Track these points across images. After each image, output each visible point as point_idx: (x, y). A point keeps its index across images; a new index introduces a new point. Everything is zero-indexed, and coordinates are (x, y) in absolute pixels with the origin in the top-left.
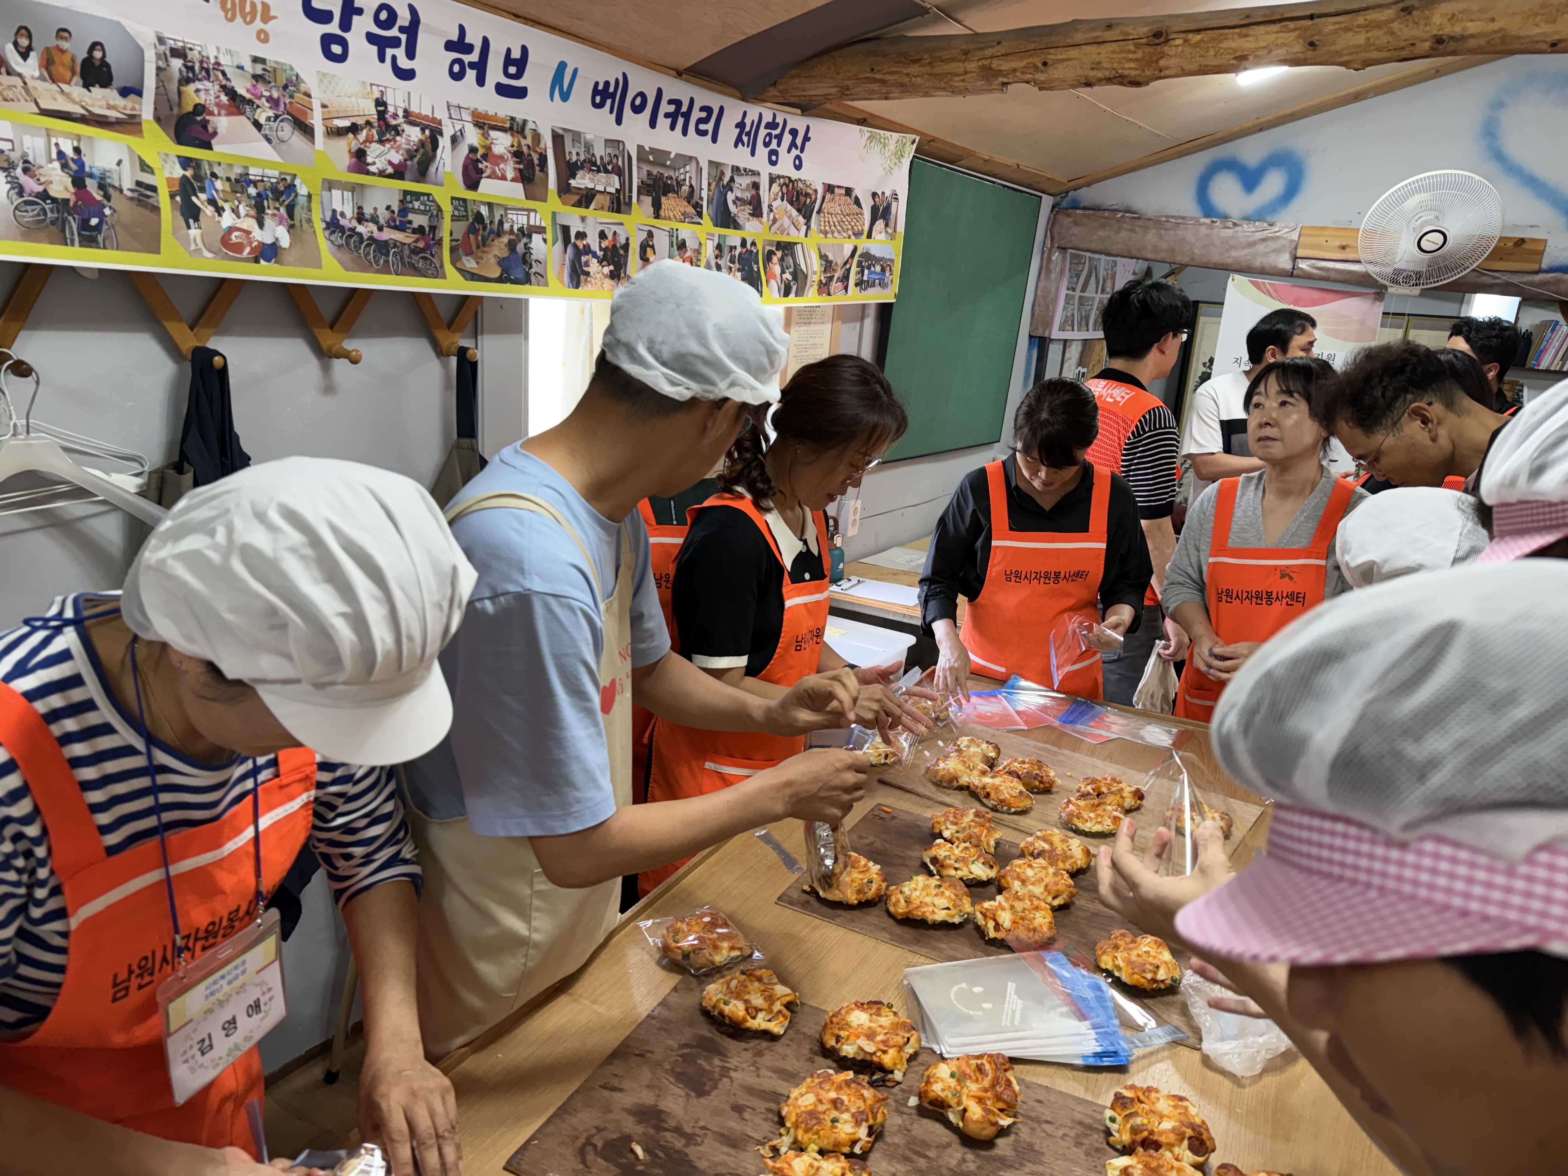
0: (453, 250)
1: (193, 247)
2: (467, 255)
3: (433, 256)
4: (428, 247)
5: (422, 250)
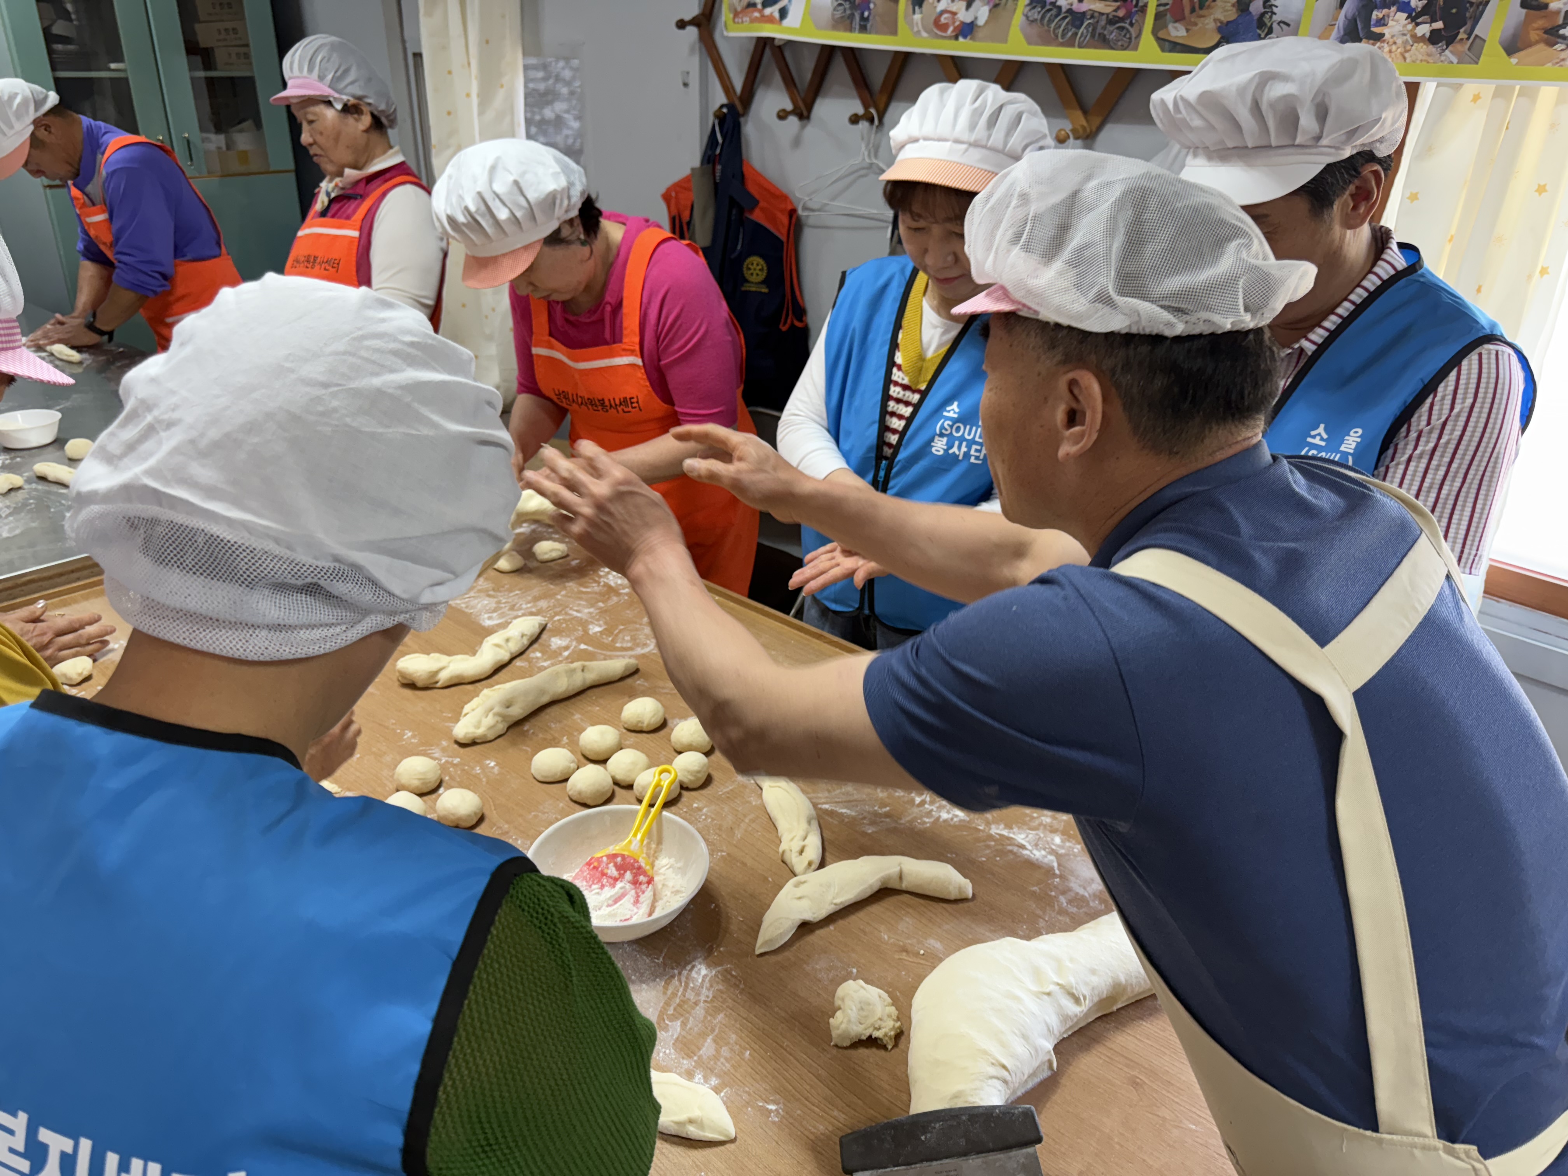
0: (1158, 16)
1: (916, 29)
2: (1176, 21)
3: (1131, 24)
4: (1129, 15)
5: (1122, 19)
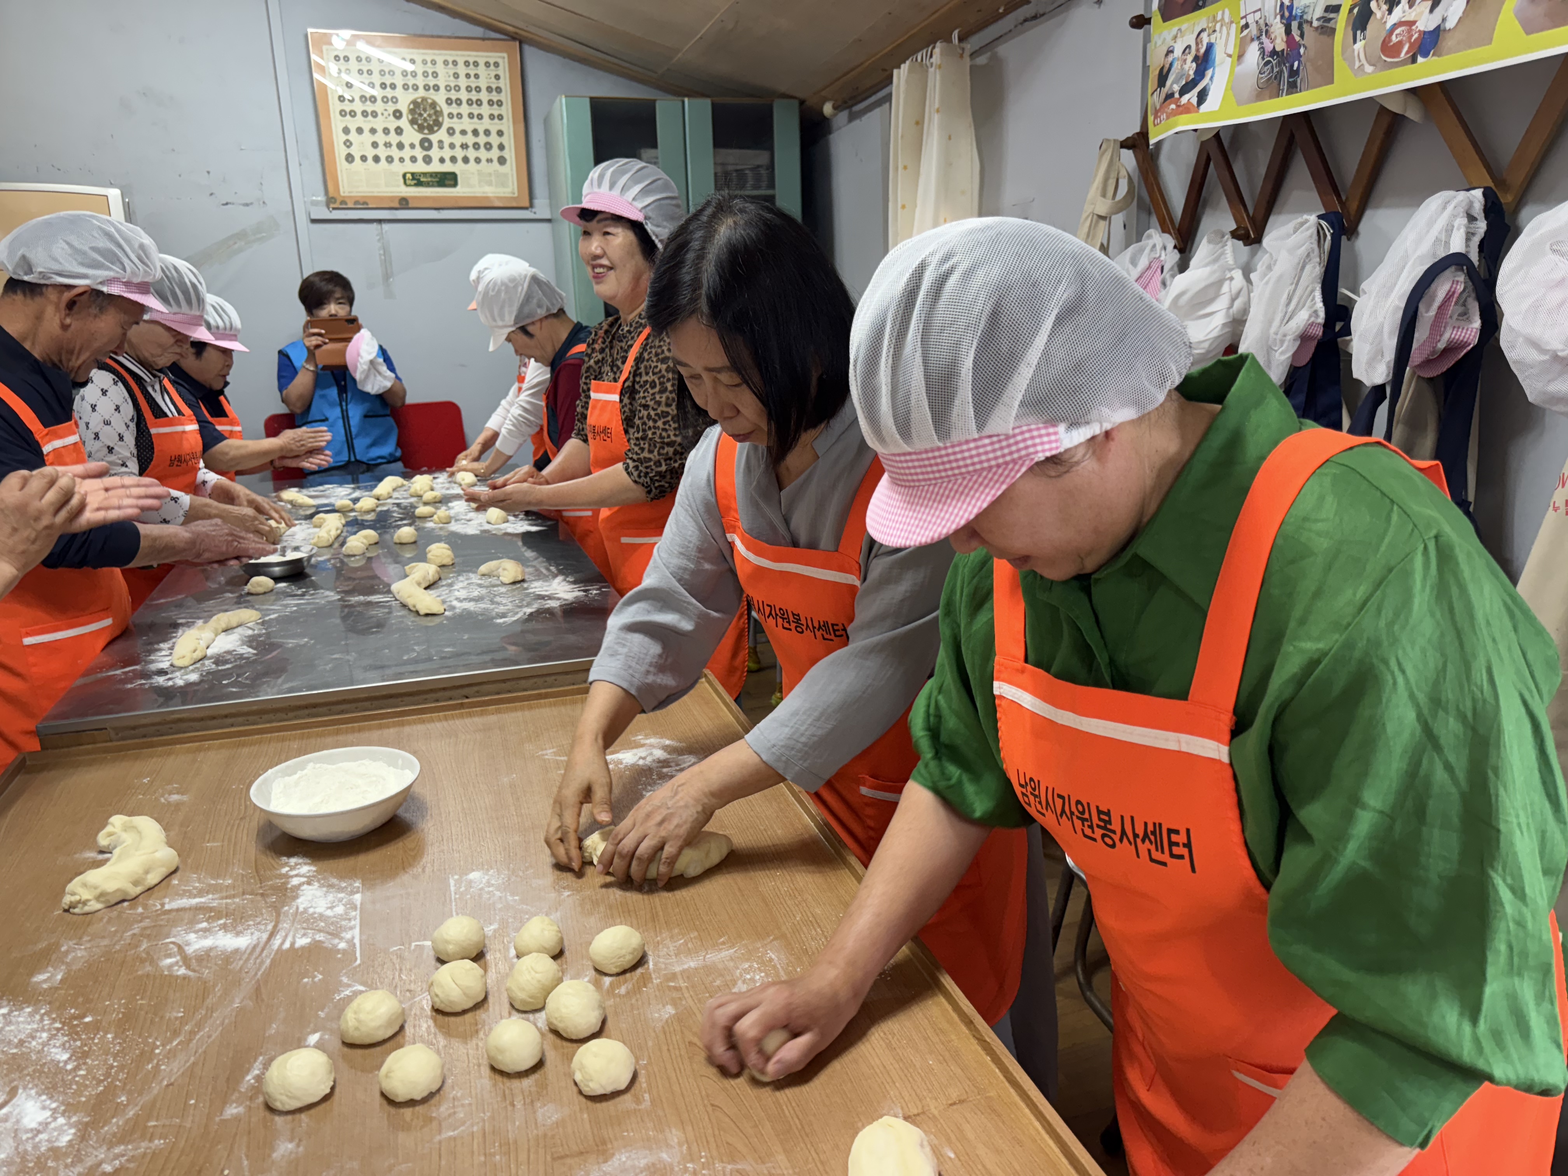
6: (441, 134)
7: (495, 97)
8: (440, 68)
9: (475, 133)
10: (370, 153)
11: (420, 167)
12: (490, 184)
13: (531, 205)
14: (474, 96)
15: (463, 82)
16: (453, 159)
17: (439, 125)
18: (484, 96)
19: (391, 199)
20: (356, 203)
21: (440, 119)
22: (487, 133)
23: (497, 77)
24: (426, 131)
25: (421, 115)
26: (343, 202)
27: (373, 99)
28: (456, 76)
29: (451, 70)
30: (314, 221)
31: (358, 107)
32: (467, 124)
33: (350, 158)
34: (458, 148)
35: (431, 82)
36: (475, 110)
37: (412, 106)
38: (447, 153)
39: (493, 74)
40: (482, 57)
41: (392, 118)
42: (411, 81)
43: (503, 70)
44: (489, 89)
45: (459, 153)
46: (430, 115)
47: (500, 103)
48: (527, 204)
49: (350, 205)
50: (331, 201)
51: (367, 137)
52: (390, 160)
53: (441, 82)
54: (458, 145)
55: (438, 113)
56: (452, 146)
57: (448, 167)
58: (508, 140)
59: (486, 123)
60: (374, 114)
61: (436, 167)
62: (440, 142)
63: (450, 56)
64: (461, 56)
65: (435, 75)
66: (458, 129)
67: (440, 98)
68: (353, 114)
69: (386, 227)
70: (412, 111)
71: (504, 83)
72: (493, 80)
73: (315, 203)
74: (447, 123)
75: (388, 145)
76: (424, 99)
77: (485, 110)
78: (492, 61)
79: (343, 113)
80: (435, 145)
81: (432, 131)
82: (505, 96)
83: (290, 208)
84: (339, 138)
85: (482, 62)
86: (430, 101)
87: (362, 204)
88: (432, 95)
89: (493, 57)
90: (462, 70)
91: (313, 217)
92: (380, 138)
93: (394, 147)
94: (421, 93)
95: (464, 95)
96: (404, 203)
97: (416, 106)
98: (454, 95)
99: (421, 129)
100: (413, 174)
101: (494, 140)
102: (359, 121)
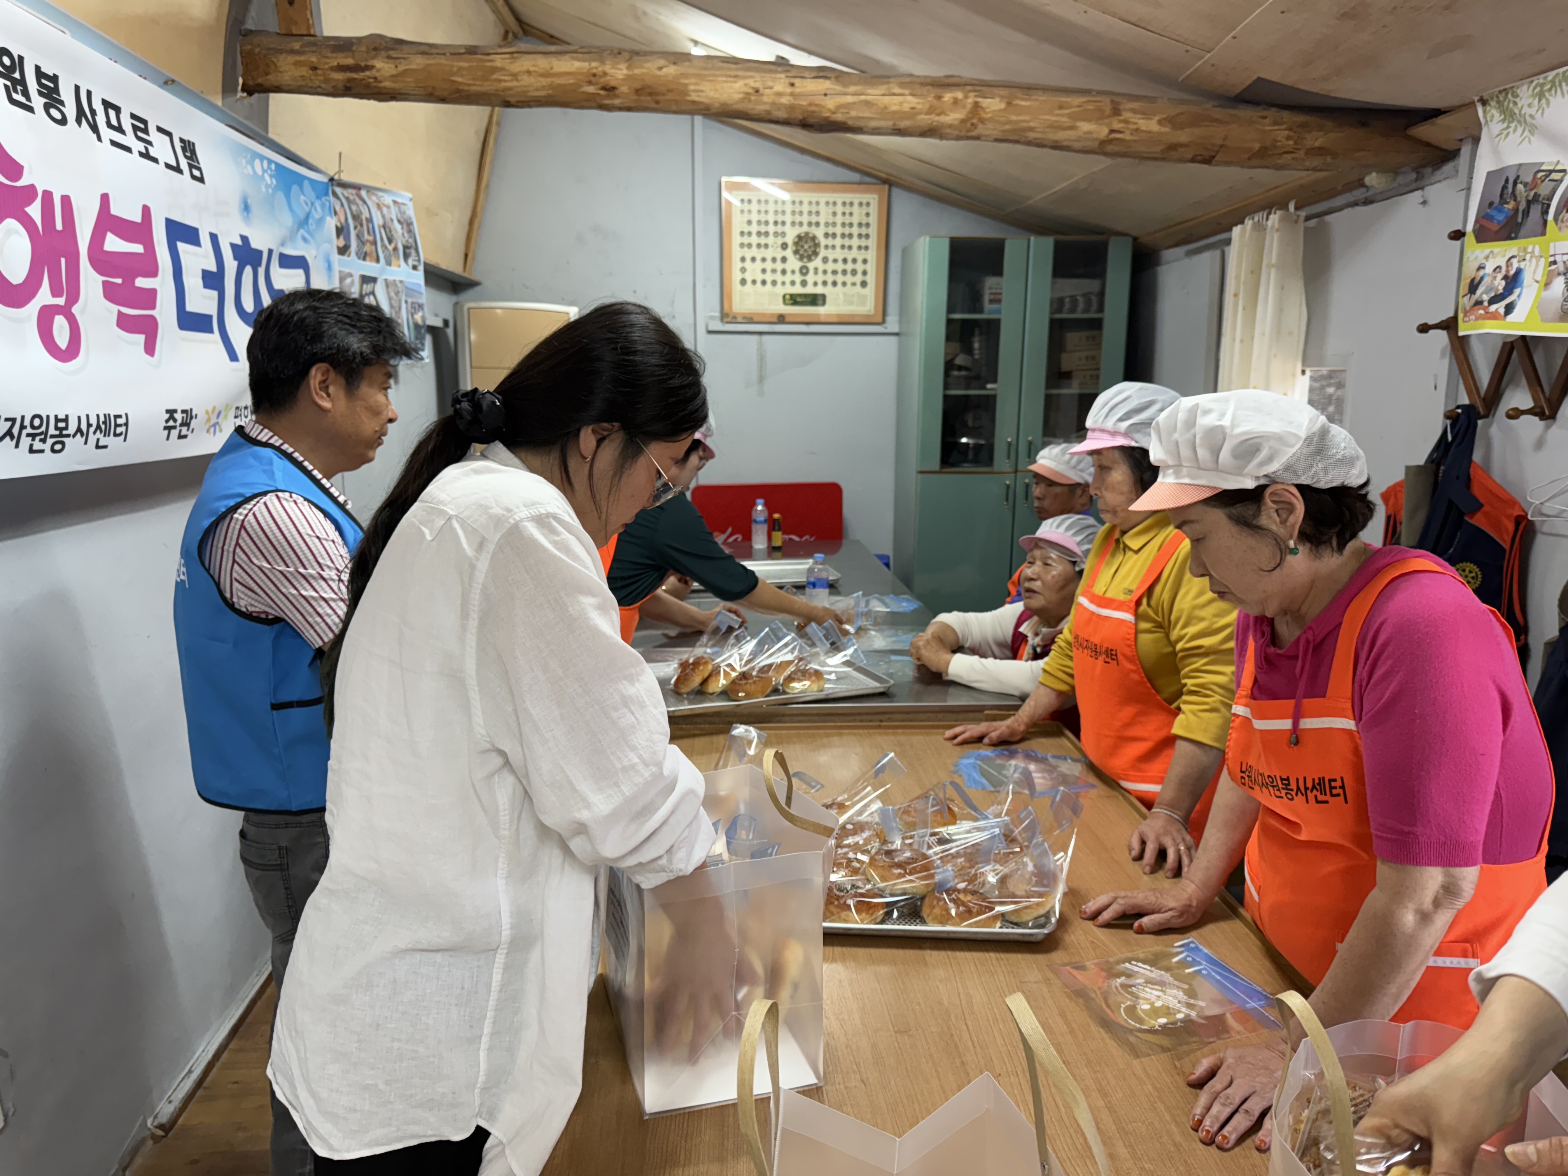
6: (817, 262)
7: (864, 231)
8: (822, 208)
9: (845, 261)
10: (759, 277)
11: (798, 289)
12: (851, 303)
13: (884, 322)
14: (847, 230)
15: (839, 219)
16: (825, 283)
17: (816, 254)
18: (855, 230)
19: (772, 315)
20: (744, 318)
21: (818, 250)
22: (854, 261)
23: (868, 215)
24: (805, 260)
25: (802, 246)
26: (735, 317)
27: (767, 234)
28: (834, 214)
29: (831, 209)
30: (710, 332)
31: (754, 240)
32: (839, 254)
33: (743, 282)
34: (829, 274)
35: (814, 219)
36: (847, 242)
37: (796, 240)
38: (820, 278)
39: (864, 212)
40: (856, 198)
41: (779, 249)
42: (798, 219)
43: (873, 210)
44: (860, 225)
45: (830, 278)
46: (810, 247)
47: (867, 236)
48: (880, 320)
49: (739, 320)
50: (725, 316)
51: (759, 265)
52: (774, 283)
53: (822, 220)
54: (829, 270)
55: (817, 245)
56: (825, 272)
57: (819, 290)
58: (871, 268)
59: (854, 253)
60: (766, 246)
61: (810, 290)
62: (816, 269)
63: (831, 197)
64: (840, 198)
65: (818, 213)
66: (831, 258)
67: (819, 233)
68: (750, 246)
69: (765, 338)
70: (796, 244)
71: (873, 220)
72: (864, 217)
73: (712, 318)
74: (823, 253)
75: (774, 271)
76: (807, 234)
77: (855, 242)
78: (864, 201)
79: (742, 245)
80: (811, 271)
81: (810, 259)
82: (873, 231)
83: (692, 321)
84: (737, 265)
85: (856, 202)
86: (811, 235)
87: (750, 319)
88: (814, 231)
89: (865, 198)
90: (839, 209)
91: (711, 328)
92: (769, 265)
93: (779, 273)
94: (805, 228)
95: (839, 230)
96: (782, 319)
97: (800, 240)
98: (830, 230)
99: (801, 258)
100: (791, 295)
101: (860, 267)
102: (754, 252)
